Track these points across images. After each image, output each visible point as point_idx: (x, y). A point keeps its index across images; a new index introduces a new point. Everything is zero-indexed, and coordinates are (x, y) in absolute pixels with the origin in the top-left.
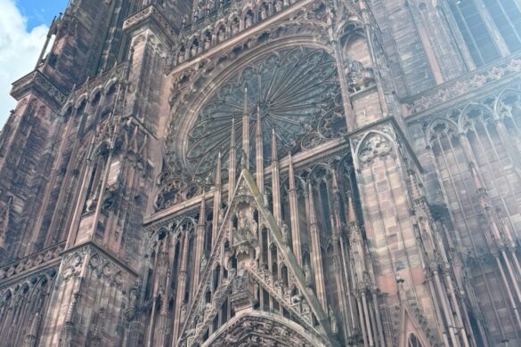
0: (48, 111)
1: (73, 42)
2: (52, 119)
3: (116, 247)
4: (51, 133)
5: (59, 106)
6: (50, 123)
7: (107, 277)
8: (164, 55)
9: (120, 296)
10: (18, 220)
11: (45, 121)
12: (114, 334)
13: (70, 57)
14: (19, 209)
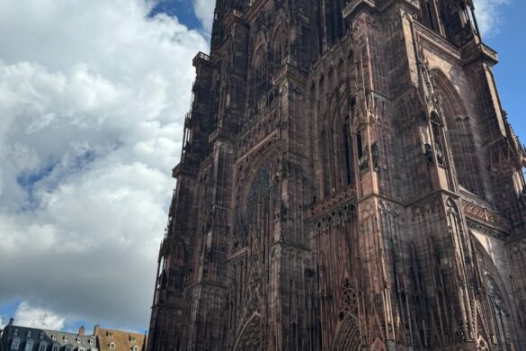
0: (192, 181)
1: (198, 129)
2: (194, 185)
3: (214, 278)
4: (196, 194)
5: (196, 177)
6: (194, 188)
7: (212, 294)
8: (231, 152)
9: (220, 300)
10: (188, 249)
11: (191, 188)
12: (219, 318)
13: (197, 141)
14: (187, 243)
